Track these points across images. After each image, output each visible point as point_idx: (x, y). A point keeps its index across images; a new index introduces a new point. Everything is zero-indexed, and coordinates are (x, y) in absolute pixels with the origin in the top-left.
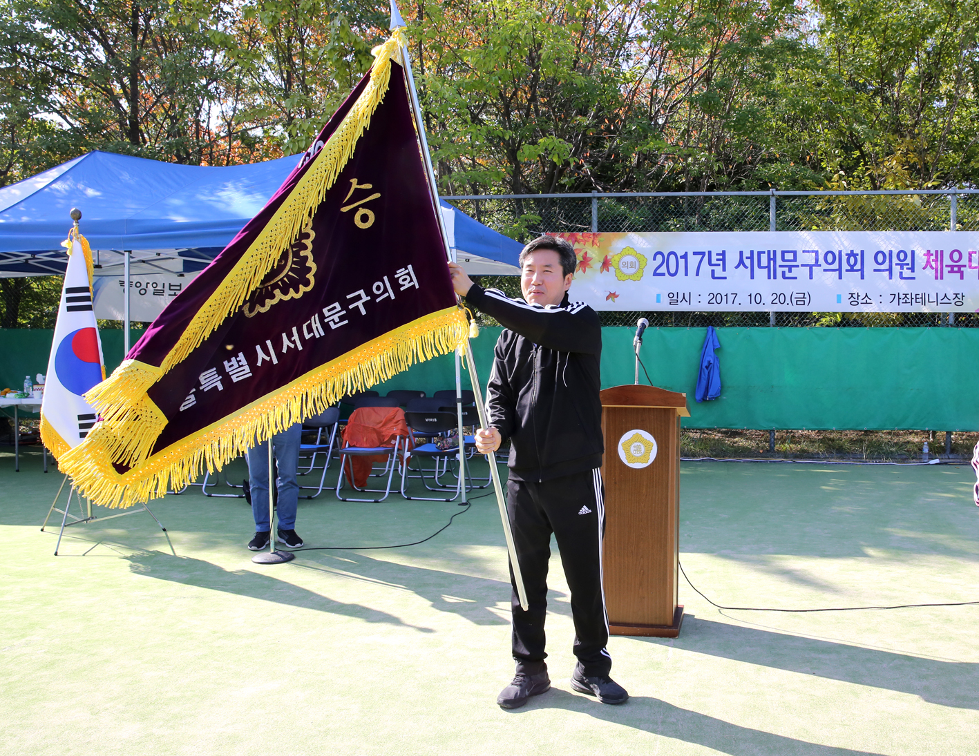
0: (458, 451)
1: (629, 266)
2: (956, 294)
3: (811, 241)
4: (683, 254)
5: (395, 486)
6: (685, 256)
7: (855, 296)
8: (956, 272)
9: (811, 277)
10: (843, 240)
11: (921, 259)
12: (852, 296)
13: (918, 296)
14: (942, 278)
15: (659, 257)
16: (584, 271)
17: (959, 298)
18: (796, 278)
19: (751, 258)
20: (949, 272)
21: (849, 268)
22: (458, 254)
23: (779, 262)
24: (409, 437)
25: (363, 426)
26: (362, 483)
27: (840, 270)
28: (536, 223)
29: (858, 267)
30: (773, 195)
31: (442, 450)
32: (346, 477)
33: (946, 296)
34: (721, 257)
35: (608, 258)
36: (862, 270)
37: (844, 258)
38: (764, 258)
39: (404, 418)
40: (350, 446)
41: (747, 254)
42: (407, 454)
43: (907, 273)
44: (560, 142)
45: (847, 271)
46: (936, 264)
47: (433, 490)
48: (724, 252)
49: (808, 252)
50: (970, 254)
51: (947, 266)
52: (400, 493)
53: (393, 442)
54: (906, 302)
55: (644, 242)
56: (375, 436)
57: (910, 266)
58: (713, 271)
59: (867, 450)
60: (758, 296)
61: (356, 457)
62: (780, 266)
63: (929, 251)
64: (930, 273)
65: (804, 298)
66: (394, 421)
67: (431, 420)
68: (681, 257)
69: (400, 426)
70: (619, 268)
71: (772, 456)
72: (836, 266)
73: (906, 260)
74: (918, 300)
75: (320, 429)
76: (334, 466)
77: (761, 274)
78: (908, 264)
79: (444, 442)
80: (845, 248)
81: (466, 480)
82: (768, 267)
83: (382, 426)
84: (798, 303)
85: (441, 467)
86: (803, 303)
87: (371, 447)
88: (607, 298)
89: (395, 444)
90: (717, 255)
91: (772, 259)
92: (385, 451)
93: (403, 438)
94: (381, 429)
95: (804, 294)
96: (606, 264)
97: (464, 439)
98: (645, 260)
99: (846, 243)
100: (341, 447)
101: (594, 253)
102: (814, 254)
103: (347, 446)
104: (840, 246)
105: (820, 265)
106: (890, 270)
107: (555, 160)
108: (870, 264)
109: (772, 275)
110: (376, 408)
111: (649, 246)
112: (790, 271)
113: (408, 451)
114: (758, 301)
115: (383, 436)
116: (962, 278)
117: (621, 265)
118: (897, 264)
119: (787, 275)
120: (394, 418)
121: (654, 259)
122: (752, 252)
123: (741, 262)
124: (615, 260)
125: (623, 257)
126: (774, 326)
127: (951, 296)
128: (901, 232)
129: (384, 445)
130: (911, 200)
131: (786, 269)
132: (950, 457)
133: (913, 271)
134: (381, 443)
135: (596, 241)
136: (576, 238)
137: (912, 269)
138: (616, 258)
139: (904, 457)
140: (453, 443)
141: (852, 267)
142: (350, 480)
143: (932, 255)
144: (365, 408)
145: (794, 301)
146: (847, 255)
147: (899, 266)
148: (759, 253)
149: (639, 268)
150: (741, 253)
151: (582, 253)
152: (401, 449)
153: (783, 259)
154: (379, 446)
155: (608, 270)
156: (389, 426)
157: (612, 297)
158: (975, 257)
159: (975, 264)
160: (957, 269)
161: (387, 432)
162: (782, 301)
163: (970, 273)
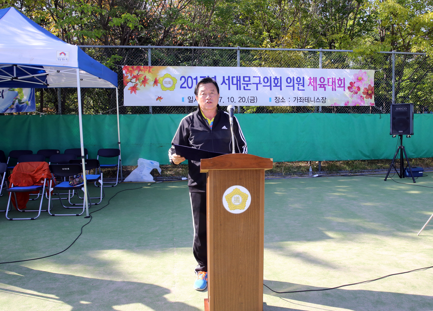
0: (83, 186)
1: (168, 83)
2: (323, 98)
3: (257, 72)
4: (195, 77)
5: (45, 207)
6: (196, 79)
7: (278, 98)
9: (257, 89)
10: (272, 71)
11: (307, 82)
12: (276, 98)
13: (306, 98)
14: (316, 90)
15: (183, 79)
16: (145, 86)
17: (324, 99)
18: (250, 90)
19: (229, 80)
20: (319, 87)
21: (275, 85)
23: (242, 82)
24: (52, 179)
25: (23, 174)
26: (23, 207)
27: (270, 86)
28: (119, 60)
29: (279, 84)
30: (239, 49)
31: (73, 186)
33: (318, 98)
35: (157, 79)
36: (281, 86)
37: (273, 80)
38: (235, 80)
39: (48, 168)
40: (14, 186)
41: (226, 78)
42: (51, 189)
43: (301, 88)
45: (274, 86)
46: (314, 84)
47: (67, 208)
48: (215, 77)
49: (256, 77)
50: (328, 79)
51: (318, 85)
52: (48, 211)
53: (42, 182)
54: (301, 101)
55: (175, 71)
56: (30, 179)
59: (284, 171)
60: (232, 98)
61: (18, 193)
62: (243, 84)
63: (310, 78)
64: (311, 88)
65: (254, 99)
66: (42, 170)
67: (66, 169)
68: (194, 79)
69: (46, 173)
70: (163, 84)
72: (268, 84)
73: (300, 81)
74: (306, 100)
77: (233, 87)
78: (301, 84)
79: (74, 181)
80: (273, 75)
81: (88, 199)
82: (237, 84)
83: (35, 173)
84: (251, 102)
86: (253, 102)
87: (28, 186)
88: (157, 99)
89: (43, 183)
91: (238, 80)
92: (37, 188)
93: (48, 180)
94: (34, 175)
95: (254, 97)
96: (156, 82)
98: (176, 80)
99: (273, 73)
100: (8, 187)
101: (150, 77)
102: (258, 78)
103: (12, 186)
104: (270, 75)
105: (261, 84)
106: (293, 86)
107: (131, 26)
108: (284, 83)
109: (239, 88)
110: (30, 163)
111: (178, 73)
112: (247, 86)
113: (52, 187)
114: (232, 101)
115: (36, 179)
116: (325, 90)
117: (164, 83)
118: (296, 83)
119: (246, 88)
120: (42, 168)
121: (181, 80)
122: (229, 77)
123: (224, 82)
124: (160, 80)
125: (164, 79)
126: (240, 113)
127: (320, 99)
128: (292, 68)
129: (36, 184)
130: (299, 55)
131: (245, 85)
132: (321, 173)
133: (304, 87)
134: (35, 183)
135: (151, 70)
136: (140, 69)
138: (161, 79)
139: (301, 174)
140: (79, 181)
141: (276, 84)
142: (15, 205)
143: (312, 79)
144: (23, 163)
145: (249, 101)
146: (274, 79)
148: (233, 77)
149: (173, 84)
150: (224, 77)
151: (143, 77)
152: (47, 186)
153: (244, 81)
154: (33, 185)
155: (157, 85)
156: (40, 173)
157: (160, 99)
158: (331, 80)
159: (330, 84)
160: (323, 86)
161: (38, 176)
162: (244, 101)
163: (329, 88)
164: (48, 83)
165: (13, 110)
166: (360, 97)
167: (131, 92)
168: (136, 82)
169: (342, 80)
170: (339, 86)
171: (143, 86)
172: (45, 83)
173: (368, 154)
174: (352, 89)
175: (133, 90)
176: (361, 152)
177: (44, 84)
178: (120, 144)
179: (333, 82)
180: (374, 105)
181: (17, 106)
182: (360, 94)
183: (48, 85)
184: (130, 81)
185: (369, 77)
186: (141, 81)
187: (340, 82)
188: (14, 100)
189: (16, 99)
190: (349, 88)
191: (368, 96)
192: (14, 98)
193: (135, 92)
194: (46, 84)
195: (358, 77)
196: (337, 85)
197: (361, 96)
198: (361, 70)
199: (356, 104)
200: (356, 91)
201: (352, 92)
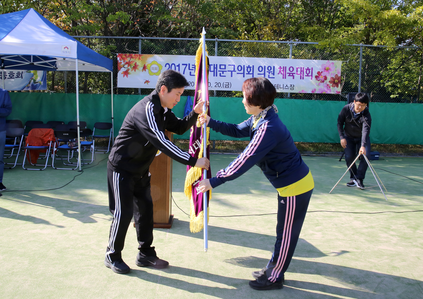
0: (78, 148)
1: (155, 69)
2: (291, 85)
3: (232, 61)
4: (178, 64)
5: (50, 163)
6: (179, 66)
8: (291, 76)
9: (232, 76)
10: (245, 61)
11: (277, 70)
13: (275, 85)
14: (285, 78)
15: (168, 66)
16: (135, 71)
17: (292, 87)
18: (225, 76)
20: (288, 76)
22: (78, 61)
24: (56, 142)
25: (35, 137)
26: (35, 162)
27: (244, 73)
28: (114, 49)
29: (251, 72)
30: (217, 41)
31: (71, 147)
32: (27, 159)
33: (287, 86)
34: (194, 66)
35: (146, 65)
36: (253, 73)
37: (246, 68)
38: (212, 67)
39: (54, 133)
40: (29, 146)
42: (55, 149)
43: (271, 76)
44: (125, 14)
45: (247, 74)
46: (283, 72)
47: (67, 165)
49: (231, 65)
50: (297, 69)
51: (288, 73)
52: (52, 166)
53: (49, 144)
55: (161, 59)
56: (40, 141)
57: (273, 73)
58: (190, 72)
60: (209, 83)
61: (31, 151)
62: (219, 71)
63: (280, 67)
64: (281, 76)
65: (228, 85)
66: (49, 134)
67: (66, 134)
68: (177, 66)
69: (52, 137)
70: (150, 70)
71: (214, 151)
72: (242, 72)
73: (271, 70)
75: (16, 138)
76: (22, 154)
77: (211, 74)
78: (272, 72)
79: (72, 144)
80: (246, 64)
81: (81, 160)
82: (214, 71)
83: (44, 137)
84: (226, 87)
85: (71, 155)
86: (228, 87)
87: (39, 146)
88: (145, 83)
89: (50, 145)
90: (193, 65)
91: (215, 68)
92: (45, 148)
93: (53, 142)
95: (229, 83)
96: (145, 68)
97: (80, 143)
98: (162, 67)
99: (247, 62)
100: (25, 146)
101: (139, 63)
102: (233, 66)
103: (28, 145)
104: (244, 63)
105: (235, 71)
106: (264, 74)
107: (123, 22)
108: (256, 71)
109: (215, 75)
110: (41, 129)
111: (163, 61)
112: (223, 73)
113: (55, 148)
114: (209, 86)
115: (44, 141)
116: (293, 78)
117: (151, 69)
118: (267, 72)
119: (222, 75)
120: (49, 133)
121: (166, 66)
124: (148, 67)
125: (152, 65)
126: (216, 96)
127: (289, 86)
128: (269, 58)
129: (45, 145)
130: (274, 45)
131: (221, 73)
133: (274, 75)
134: (43, 144)
135: (140, 58)
136: (132, 56)
137: (274, 74)
138: (149, 65)
140: (76, 145)
141: (249, 72)
142: (29, 160)
143: (282, 68)
144: (36, 129)
145: (224, 86)
147: (268, 73)
148: (210, 65)
149: (159, 70)
151: (134, 63)
152: (52, 147)
153: (220, 68)
154: (42, 146)
155: (145, 71)
156: (47, 137)
157: (147, 82)
158: (299, 70)
159: (299, 73)
160: (292, 75)
161: (46, 139)
162: (219, 86)
163: (297, 77)
164: (57, 67)
165: (30, 88)
166: (326, 85)
167: (124, 76)
168: (128, 68)
169: (310, 69)
170: (307, 75)
171: (133, 71)
172: (54, 66)
173: (332, 138)
174: (319, 78)
175: (125, 74)
176: (326, 136)
177: (54, 68)
178: (113, 119)
179: (301, 71)
180: (340, 94)
181: (32, 85)
182: (326, 83)
183: (57, 68)
184: (123, 67)
185: (336, 67)
186: (132, 67)
187: (308, 71)
188: (30, 80)
189: (32, 79)
190: (316, 77)
191: (334, 85)
192: (30, 79)
193: (127, 76)
194: (55, 68)
195: (325, 67)
196: (305, 74)
197: (328, 85)
198: (329, 61)
199: (322, 92)
200: (323, 80)
201: (319, 81)
